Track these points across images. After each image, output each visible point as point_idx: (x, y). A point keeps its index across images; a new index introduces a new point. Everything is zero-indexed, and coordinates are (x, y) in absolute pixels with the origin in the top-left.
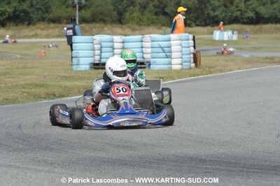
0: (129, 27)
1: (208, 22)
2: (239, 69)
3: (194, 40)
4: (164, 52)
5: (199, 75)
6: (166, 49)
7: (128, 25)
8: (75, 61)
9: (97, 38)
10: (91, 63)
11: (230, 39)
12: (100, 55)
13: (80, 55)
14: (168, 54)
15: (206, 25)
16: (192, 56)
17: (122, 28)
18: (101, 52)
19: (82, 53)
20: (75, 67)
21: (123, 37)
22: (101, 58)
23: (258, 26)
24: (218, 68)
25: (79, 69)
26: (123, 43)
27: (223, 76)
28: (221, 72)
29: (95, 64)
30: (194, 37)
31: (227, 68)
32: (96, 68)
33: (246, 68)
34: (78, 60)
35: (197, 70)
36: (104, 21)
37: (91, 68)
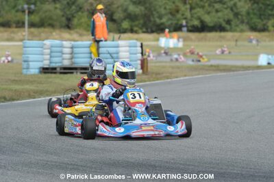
0: (77, 32)
1: (154, 29)
2: (185, 76)
3: (142, 47)
4: (112, 58)
5: (145, 81)
6: (114, 55)
7: (76, 30)
8: (25, 65)
9: (47, 42)
10: (40, 68)
11: (176, 46)
12: (50, 60)
13: (30, 59)
14: (116, 60)
15: (152, 32)
16: (139, 62)
17: (70, 33)
18: (51, 57)
19: (31, 57)
20: (24, 71)
21: (73, 43)
22: (51, 63)
23: (202, 35)
24: (164, 75)
25: (29, 73)
26: (72, 48)
27: (169, 83)
28: (168, 78)
29: (44, 69)
30: (142, 44)
31: (173, 75)
32: (45, 73)
33: (192, 76)
34: (28, 64)
35: (144, 77)
36: (52, 26)
37: (40, 72)
